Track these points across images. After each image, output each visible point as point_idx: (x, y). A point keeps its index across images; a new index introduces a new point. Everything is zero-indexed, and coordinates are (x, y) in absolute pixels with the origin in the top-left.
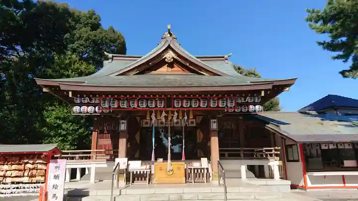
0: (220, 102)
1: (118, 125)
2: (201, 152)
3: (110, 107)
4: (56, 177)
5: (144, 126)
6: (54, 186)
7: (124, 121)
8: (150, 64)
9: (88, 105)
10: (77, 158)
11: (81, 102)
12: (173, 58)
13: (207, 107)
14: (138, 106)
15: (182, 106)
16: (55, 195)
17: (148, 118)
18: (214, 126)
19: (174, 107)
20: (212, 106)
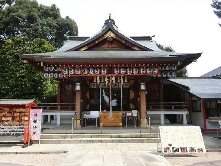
0: (148, 70)
1: (75, 86)
2: (133, 106)
3: (68, 73)
4: (35, 121)
5: (92, 87)
6: (34, 127)
7: (78, 84)
8: (96, 42)
9: (54, 72)
10: (48, 108)
11: (49, 71)
12: (113, 38)
13: (138, 74)
14: (88, 73)
15: (120, 73)
16: (34, 133)
17: (95, 81)
18: (143, 87)
19: (114, 73)
20: (141, 73)
